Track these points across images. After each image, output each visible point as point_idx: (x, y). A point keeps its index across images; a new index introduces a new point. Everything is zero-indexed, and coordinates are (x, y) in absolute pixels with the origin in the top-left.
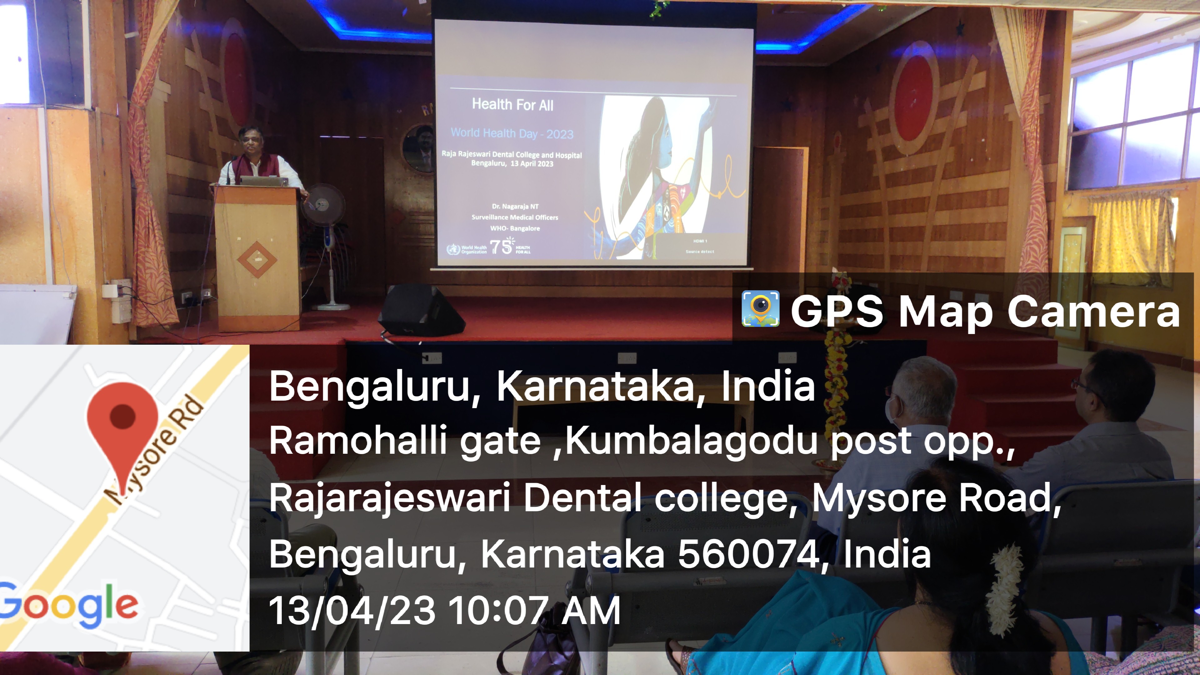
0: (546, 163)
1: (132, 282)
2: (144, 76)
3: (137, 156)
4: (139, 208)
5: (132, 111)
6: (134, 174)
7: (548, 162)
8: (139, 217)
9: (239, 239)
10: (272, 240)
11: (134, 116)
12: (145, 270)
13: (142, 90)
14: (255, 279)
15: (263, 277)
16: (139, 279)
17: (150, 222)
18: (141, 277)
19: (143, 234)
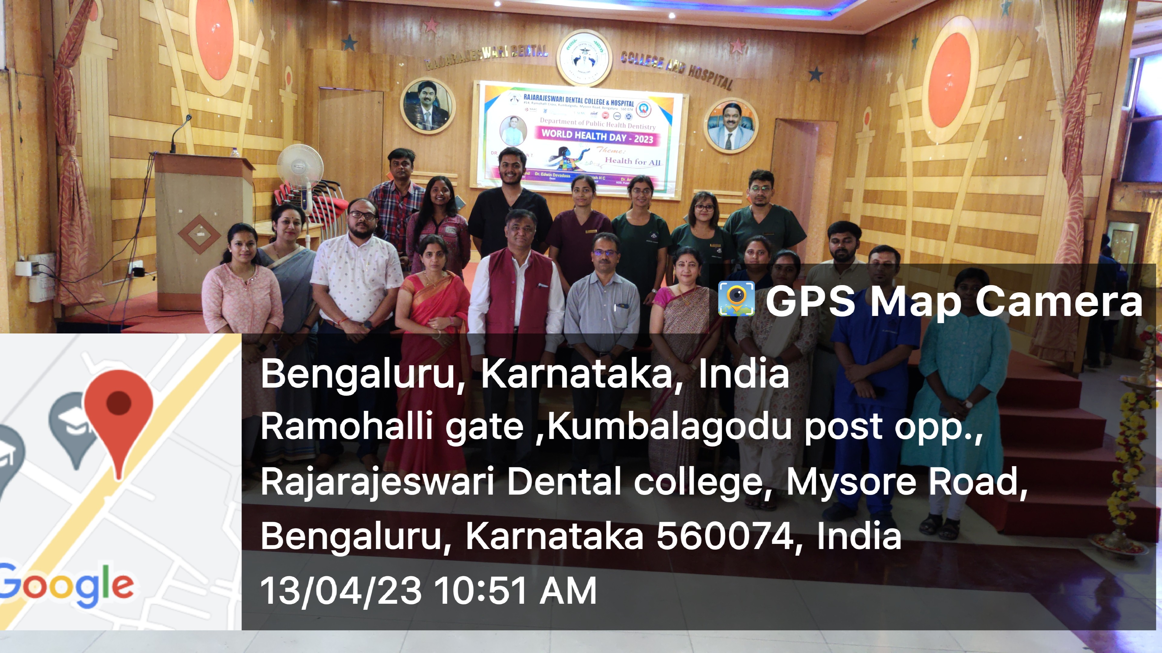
1: (55, 257)
5: (58, 72)
6: (60, 140)
8: (63, 188)
9: (181, 211)
10: (215, 214)
11: (59, 77)
12: (68, 244)
13: (69, 48)
14: (196, 255)
15: (206, 253)
16: (63, 254)
17: (76, 194)
19: (67, 206)
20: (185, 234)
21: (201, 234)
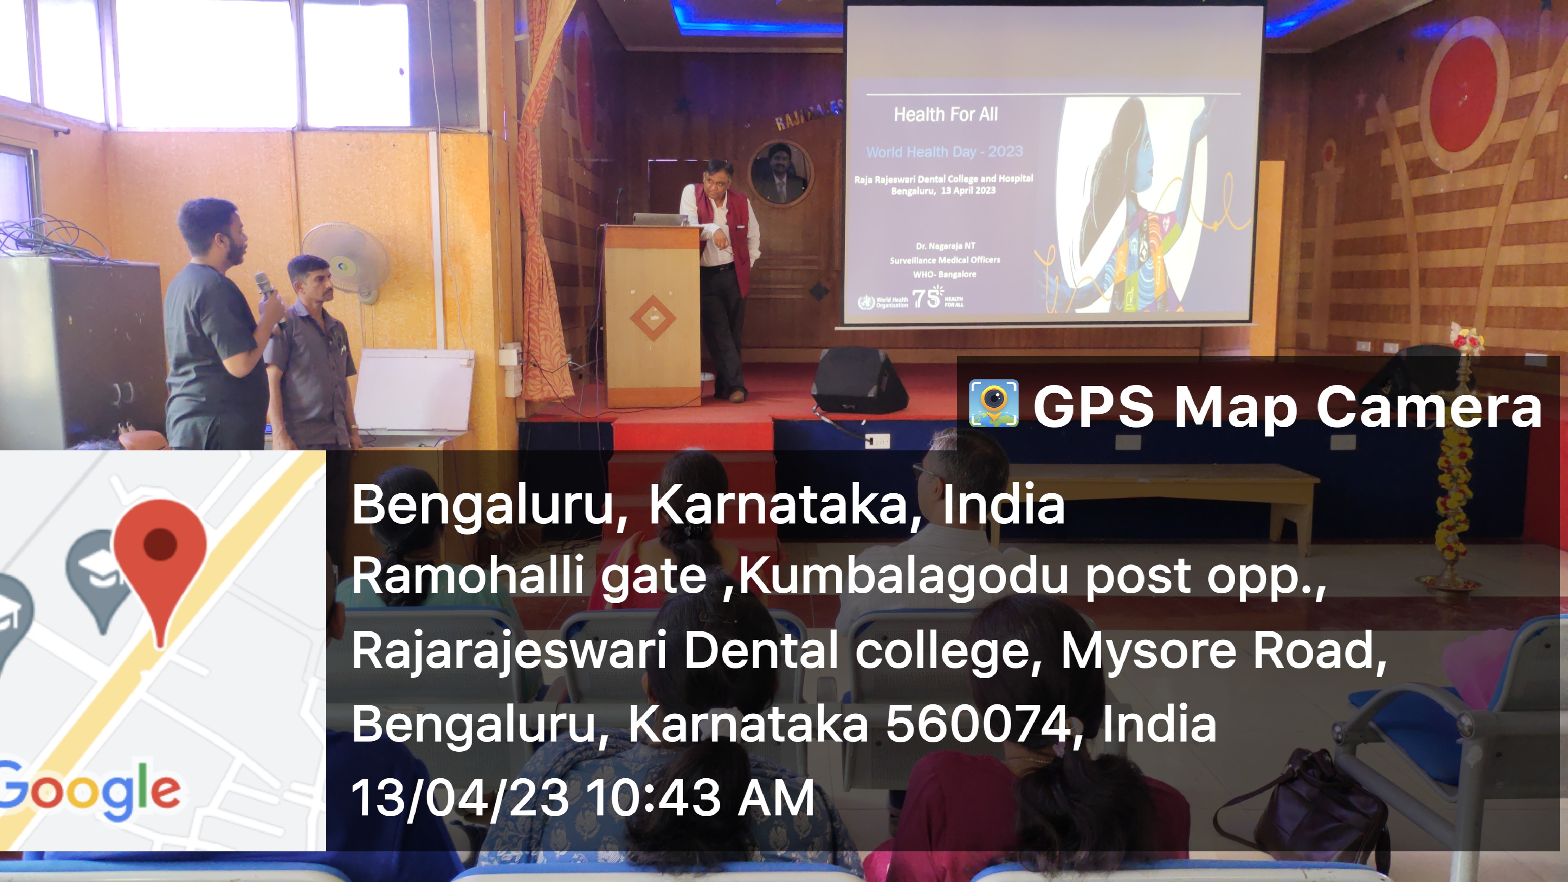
0: (987, 190)
1: (522, 346)
2: (538, 90)
3: (529, 191)
4: (532, 255)
5: (524, 134)
6: (526, 213)
7: (989, 188)
8: (532, 266)
9: (633, 292)
10: (670, 293)
11: (526, 140)
12: (539, 332)
13: (536, 106)
14: (650, 342)
15: (660, 339)
16: (532, 342)
17: (544, 272)
18: (534, 341)
19: (536, 286)
20: (637, 318)
21: (654, 318)
